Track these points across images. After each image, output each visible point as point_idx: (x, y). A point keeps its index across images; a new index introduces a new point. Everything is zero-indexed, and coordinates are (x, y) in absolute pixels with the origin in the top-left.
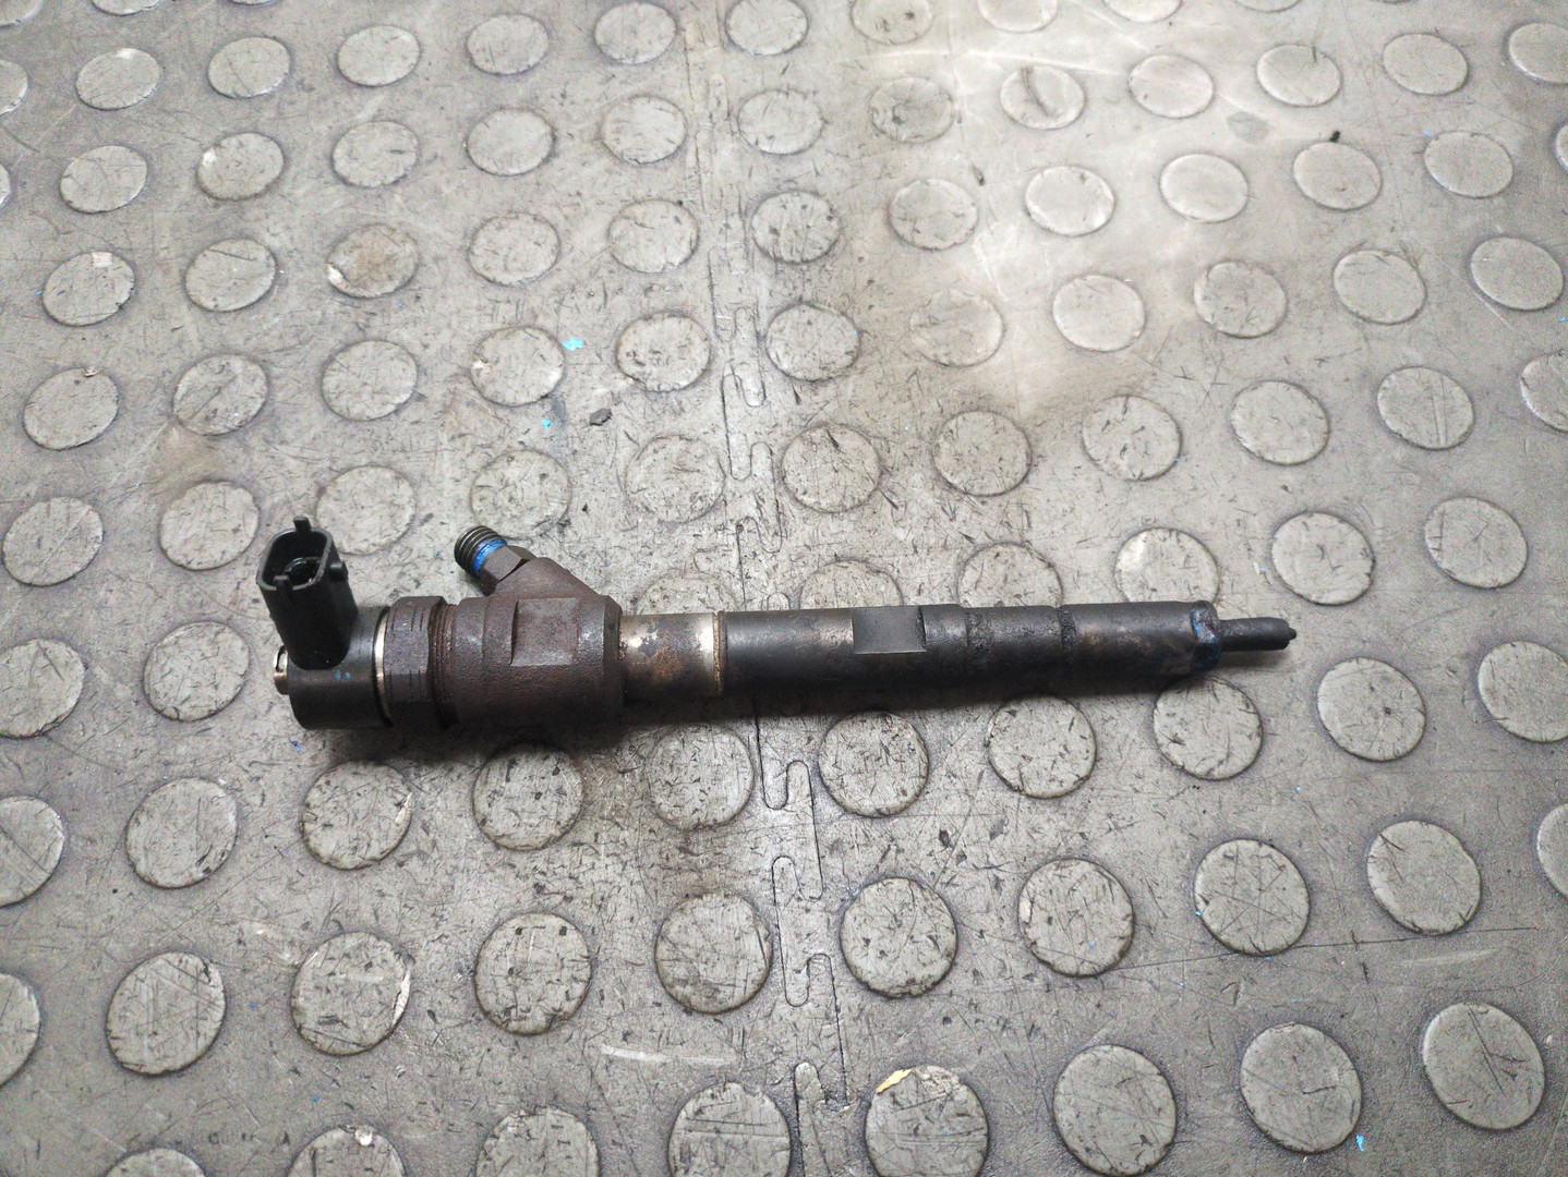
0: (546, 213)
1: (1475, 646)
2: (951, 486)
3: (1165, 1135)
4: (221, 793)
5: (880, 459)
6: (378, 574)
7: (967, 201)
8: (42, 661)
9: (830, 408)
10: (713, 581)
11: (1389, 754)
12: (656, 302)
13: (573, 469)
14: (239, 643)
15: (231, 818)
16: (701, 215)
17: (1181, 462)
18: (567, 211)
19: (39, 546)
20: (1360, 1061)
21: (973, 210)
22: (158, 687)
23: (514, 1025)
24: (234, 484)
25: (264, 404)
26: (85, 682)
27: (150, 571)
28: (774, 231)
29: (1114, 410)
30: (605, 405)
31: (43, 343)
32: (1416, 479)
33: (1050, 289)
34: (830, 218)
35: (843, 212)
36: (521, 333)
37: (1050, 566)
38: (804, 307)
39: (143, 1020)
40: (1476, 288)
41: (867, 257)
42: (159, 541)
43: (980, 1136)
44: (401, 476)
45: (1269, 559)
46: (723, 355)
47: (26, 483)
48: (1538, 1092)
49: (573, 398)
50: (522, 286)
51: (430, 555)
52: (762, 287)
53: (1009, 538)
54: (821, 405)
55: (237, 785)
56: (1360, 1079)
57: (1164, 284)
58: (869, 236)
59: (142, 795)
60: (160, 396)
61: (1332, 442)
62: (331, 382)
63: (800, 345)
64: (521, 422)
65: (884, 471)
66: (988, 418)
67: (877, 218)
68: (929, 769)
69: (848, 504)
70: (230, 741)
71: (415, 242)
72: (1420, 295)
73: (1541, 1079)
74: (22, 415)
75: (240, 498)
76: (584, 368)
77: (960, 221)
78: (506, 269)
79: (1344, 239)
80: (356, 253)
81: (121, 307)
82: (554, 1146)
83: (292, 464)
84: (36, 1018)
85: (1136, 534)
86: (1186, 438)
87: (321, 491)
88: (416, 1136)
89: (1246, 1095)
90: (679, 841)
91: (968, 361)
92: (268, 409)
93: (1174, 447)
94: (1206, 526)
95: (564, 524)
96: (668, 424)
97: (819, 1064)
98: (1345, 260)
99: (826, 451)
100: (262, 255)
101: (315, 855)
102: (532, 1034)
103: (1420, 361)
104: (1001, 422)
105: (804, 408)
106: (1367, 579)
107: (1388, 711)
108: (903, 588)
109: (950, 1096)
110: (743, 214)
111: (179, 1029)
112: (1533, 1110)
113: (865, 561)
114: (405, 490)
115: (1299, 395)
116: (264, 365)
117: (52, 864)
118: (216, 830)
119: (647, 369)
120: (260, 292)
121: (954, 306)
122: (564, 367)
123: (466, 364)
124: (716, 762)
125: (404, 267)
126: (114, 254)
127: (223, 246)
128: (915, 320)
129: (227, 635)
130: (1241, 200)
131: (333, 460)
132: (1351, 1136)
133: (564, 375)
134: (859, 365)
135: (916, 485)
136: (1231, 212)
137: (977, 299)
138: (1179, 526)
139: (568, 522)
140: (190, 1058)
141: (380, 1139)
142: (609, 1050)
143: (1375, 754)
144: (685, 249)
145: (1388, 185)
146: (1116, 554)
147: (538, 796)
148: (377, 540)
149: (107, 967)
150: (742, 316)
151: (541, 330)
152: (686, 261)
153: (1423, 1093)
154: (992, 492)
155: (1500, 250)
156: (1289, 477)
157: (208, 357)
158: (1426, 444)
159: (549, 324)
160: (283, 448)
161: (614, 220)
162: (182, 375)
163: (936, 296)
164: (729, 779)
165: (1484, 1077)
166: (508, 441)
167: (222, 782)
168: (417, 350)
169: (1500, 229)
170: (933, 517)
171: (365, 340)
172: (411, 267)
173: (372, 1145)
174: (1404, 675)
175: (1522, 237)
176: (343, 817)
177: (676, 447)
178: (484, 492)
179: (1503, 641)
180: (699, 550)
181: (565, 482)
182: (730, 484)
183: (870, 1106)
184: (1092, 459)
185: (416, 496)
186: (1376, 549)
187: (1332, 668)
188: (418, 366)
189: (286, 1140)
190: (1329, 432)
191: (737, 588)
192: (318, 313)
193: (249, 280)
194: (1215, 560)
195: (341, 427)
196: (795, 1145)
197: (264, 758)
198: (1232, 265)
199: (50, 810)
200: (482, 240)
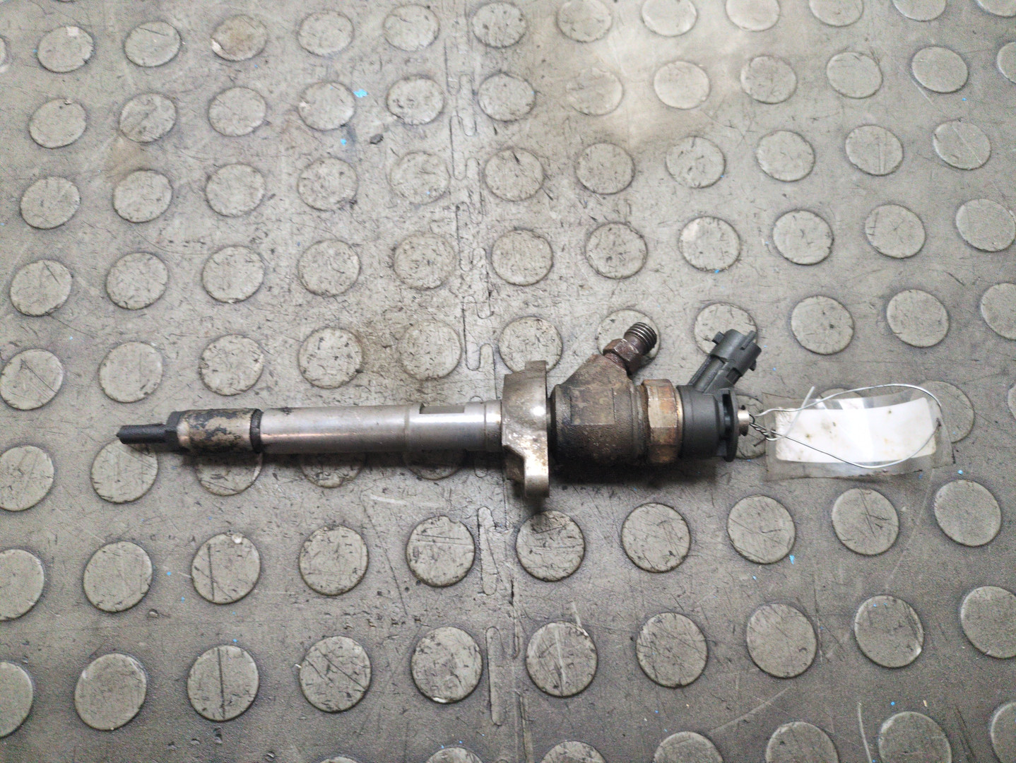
0: (346, 11)
1: (887, 292)
2: (585, 187)
3: (683, 551)
4: (153, 351)
5: (544, 170)
6: (242, 229)
7: (606, 12)
8: (47, 273)
9: (514, 138)
10: (441, 239)
11: (830, 351)
12: (412, 69)
13: (359, 170)
14: (161, 266)
15: (159, 365)
16: (441, 15)
17: (724, 178)
18: (359, 10)
19: (42, 205)
20: (796, 517)
21: (609, 18)
22: (115, 289)
23: (321, 482)
24: (156, 172)
25: (174, 125)
26: (72, 286)
27: (107, 223)
28: (486, 27)
29: (686, 145)
30: (379, 132)
31: (39, 83)
32: (864, 193)
33: (654, 69)
34: (520, 20)
35: (529, 17)
36: (329, 86)
37: (641, 237)
38: (502, 75)
39: (111, 474)
40: (914, 78)
41: (542, 46)
42: (113, 205)
43: (580, 549)
44: (256, 170)
45: (771, 237)
46: (452, 103)
47: (32, 168)
48: (894, 536)
49: (360, 127)
50: (330, 57)
51: (274, 218)
52: (477, 62)
53: (618, 219)
54: (510, 135)
55: (162, 347)
56: (795, 526)
57: (724, 67)
58: (544, 32)
59: (107, 350)
60: (111, 118)
61: (816, 169)
62: (214, 112)
63: (499, 99)
64: (328, 140)
65: (546, 177)
66: (610, 148)
67: (550, 20)
68: (562, 351)
69: (523, 196)
70: (157, 322)
71: (265, 27)
72: (879, 81)
73: (896, 529)
74: (28, 125)
75: (160, 181)
76: (367, 109)
77: (601, 25)
78: (320, 45)
79: (836, 44)
80: (229, 32)
81: (86, 62)
82: (343, 547)
83: (191, 161)
84: (52, 470)
85: (693, 220)
86: (728, 163)
87: (209, 178)
88: (267, 540)
89: (730, 532)
90: (417, 386)
91: (600, 112)
92: (176, 127)
93: (720, 168)
94: (736, 217)
95: (353, 202)
96: (417, 145)
97: (492, 508)
98: (835, 58)
99: (512, 164)
100: (172, 32)
101: (208, 387)
102: (330, 488)
103: (874, 122)
104: (618, 150)
105: (499, 137)
106: (827, 251)
107: (832, 327)
108: (554, 247)
109: (564, 527)
110: (467, 15)
111: (132, 479)
112: (889, 545)
113: (532, 231)
114: (258, 179)
115: (798, 139)
116: (174, 100)
117: (57, 387)
118: (151, 371)
119: (406, 110)
120: (170, 55)
121: (593, 78)
122: (355, 108)
123: (296, 104)
124: (439, 343)
125: (258, 42)
126: (80, 28)
127: (148, 26)
128: (569, 86)
129: (155, 260)
130: (775, 17)
131: (216, 160)
132: (787, 556)
133: (355, 112)
134: (534, 112)
135: (564, 187)
136: (768, 25)
137: (608, 74)
138: (719, 216)
139: (356, 202)
140: (138, 495)
141: (246, 541)
142: (375, 497)
143: (822, 351)
144: (431, 36)
145: (867, 11)
146: (680, 231)
147: (336, 358)
148: (242, 208)
149: (89, 446)
150: (464, 80)
151: (342, 84)
152: (431, 44)
153: (830, 535)
154: (609, 191)
155: (931, 55)
156: (788, 189)
157: (139, 94)
158: (872, 172)
159: (346, 81)
160: (186, 152)
161: (388, 16)
162: (124, 105)
163: (583, 71)
164: (447, 352)
165: (865, 527)
166: (320, 151)
167: (154, 345)
168: (266, 94)
169: (933, 42)
170: (574, 206)
171: (235, 87)
172: (263, 42)
173: (241, 543)
174: (844, 307)
175: (946, 47)
176: (224, 366)
177: (421, 158)
178: (306, 182)
179: (904, 289)
180: (435, 221)
181: (354, 178)
182: (453, 182)
183: (519, 531)
184: (670, 174)
185: (265, 183)
186: (835, 233)
187: (801, 301)
188: (267, 104)
189: (194, 539)
190: (814, 163)
191: (455, 243)
192: (206, 70)
193: (164, 47)
194: (739, 236)
195: (220, 139)
196: (477, 550)
197: (178, 332)
198: (765, 58)
199: (55, 358)
200: (306, 27)
